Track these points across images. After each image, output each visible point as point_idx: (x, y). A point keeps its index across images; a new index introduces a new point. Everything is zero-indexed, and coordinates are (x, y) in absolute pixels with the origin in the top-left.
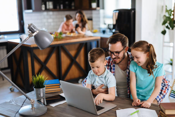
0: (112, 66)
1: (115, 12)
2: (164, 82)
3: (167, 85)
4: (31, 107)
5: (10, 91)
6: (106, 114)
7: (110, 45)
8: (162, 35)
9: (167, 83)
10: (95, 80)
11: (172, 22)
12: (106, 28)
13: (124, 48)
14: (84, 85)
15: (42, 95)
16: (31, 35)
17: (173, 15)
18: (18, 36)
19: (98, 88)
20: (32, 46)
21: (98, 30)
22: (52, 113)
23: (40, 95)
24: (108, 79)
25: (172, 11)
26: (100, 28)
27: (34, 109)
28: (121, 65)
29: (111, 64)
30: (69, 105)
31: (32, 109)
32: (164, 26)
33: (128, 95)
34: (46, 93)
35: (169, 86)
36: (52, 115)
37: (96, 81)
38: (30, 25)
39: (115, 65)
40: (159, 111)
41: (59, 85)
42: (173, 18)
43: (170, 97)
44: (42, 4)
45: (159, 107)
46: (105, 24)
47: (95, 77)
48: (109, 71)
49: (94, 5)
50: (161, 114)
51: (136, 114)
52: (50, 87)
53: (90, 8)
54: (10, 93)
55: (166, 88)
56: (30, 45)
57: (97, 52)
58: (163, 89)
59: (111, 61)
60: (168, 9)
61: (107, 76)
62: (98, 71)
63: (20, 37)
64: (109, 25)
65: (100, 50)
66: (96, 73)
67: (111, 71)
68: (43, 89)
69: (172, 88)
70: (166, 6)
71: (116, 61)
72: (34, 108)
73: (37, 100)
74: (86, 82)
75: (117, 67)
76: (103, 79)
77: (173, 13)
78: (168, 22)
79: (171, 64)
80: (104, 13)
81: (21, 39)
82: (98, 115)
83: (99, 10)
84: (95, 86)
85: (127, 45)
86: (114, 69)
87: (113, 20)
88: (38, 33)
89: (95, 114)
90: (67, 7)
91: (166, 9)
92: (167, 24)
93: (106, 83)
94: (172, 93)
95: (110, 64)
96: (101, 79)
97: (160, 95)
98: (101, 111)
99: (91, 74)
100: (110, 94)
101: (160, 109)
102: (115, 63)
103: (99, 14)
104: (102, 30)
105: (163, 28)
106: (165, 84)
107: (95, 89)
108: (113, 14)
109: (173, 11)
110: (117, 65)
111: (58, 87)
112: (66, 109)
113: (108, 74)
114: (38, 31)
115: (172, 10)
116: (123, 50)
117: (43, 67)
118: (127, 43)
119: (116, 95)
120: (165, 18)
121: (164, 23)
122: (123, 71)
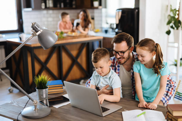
0: (116, 66)
1: (118, 11)
2: (170, 83)
3: (173, 86)
4: (34, 109)
5: (8, 92)
6: (111, 115)
7: (115, 44)
8: (166, 35)
9: (174, 84)
10: (100, 80)
11: (177, 22)
12: (109, 28)
13: (129, 48)
14: (88, 86)
15: (44, 96)
16: (35, 34)
17: (178, 15)
18: (17, 35)
19: (103, 89)
20: (32, 46)
21: (100, 29)
22: (56, 115)
23: (42, 96)
24: (112, 80)
25: (177, 11)
26: (102, 28)
27: (37, 111)
28: (126, 65)
29: (116, 64)
30: (73, 107)
31: (35, 110)
32: (168, 25)
33: (133, 96)
34: (48, 94)
35: (175, 87)
36: (56, 116)
37: (101, 82)
38: (34, 24)
39: (120, 65)
40: (166, 113)
41: (62, 86)
42: (178, 18)
43: (175, 99)
44: (42, 3)
45: (166, 108)
46: (107, 23)
47: (100, 77)
48: (113, 71)
49: (96, 4)
50: (168, 116)
51: (143, 116)
52: (53, 88)
53: (92, 7)
54: (9, 94)
55: (172, 89)
56: (31, 45)
57: (101, 52)
58: (169, 90)
59: (116, 61)
60: (173, 9)
61: (111, 76)
62: (102, 71)
63: (19, 36)
64: (111, 24)
65: (104, 50)
66: (100, 74)
67: (115, 72)
68: (46, 90)
69: (177, 90)
70: (171, 6)
71: (121, 61)
72: (37, 109)
73: (40, 101)
74: (90, 83)
75: (122, 68)
76: (107, 80)
77: (177, 12)
78: (173, 22)
79: (176, 65)
80: (106, 12)
81: (20, 38)
82: (103, 117)
83: (101, 9)
84: (100, 87)
85: (133, 45)
86: (119, 70)
87: (116, 20)
88: (42, 32)
89: (101, 115)
90: (68, 6)
91: (171, 8)
92: (171, 24)
93: (110, 83)
94: (176, 95)
95: (114, 65)
96: (106, 79)
97: (166, 97)
98: (106, 112)
99: (96, 74)
100: (115, 95)
101: (168, 111)
102: (120, 63)
103: (101, 13)
104: (104, 29)
105: (167, 28)
106: (171, 85)
107: (100, 90)
108: (116, 13)
109: (179, 11)
110: (122, 65)
111: (61, 87)
112: (70, 110)
113: (112, 74)
114: (41, 31)
115: (177, 9)
116: (128, 50)
117: (44, 67)
118: (132, 43)
119: (122, 97)
120: (170, 18)
121: (169, 23)
122: (128, 72)
